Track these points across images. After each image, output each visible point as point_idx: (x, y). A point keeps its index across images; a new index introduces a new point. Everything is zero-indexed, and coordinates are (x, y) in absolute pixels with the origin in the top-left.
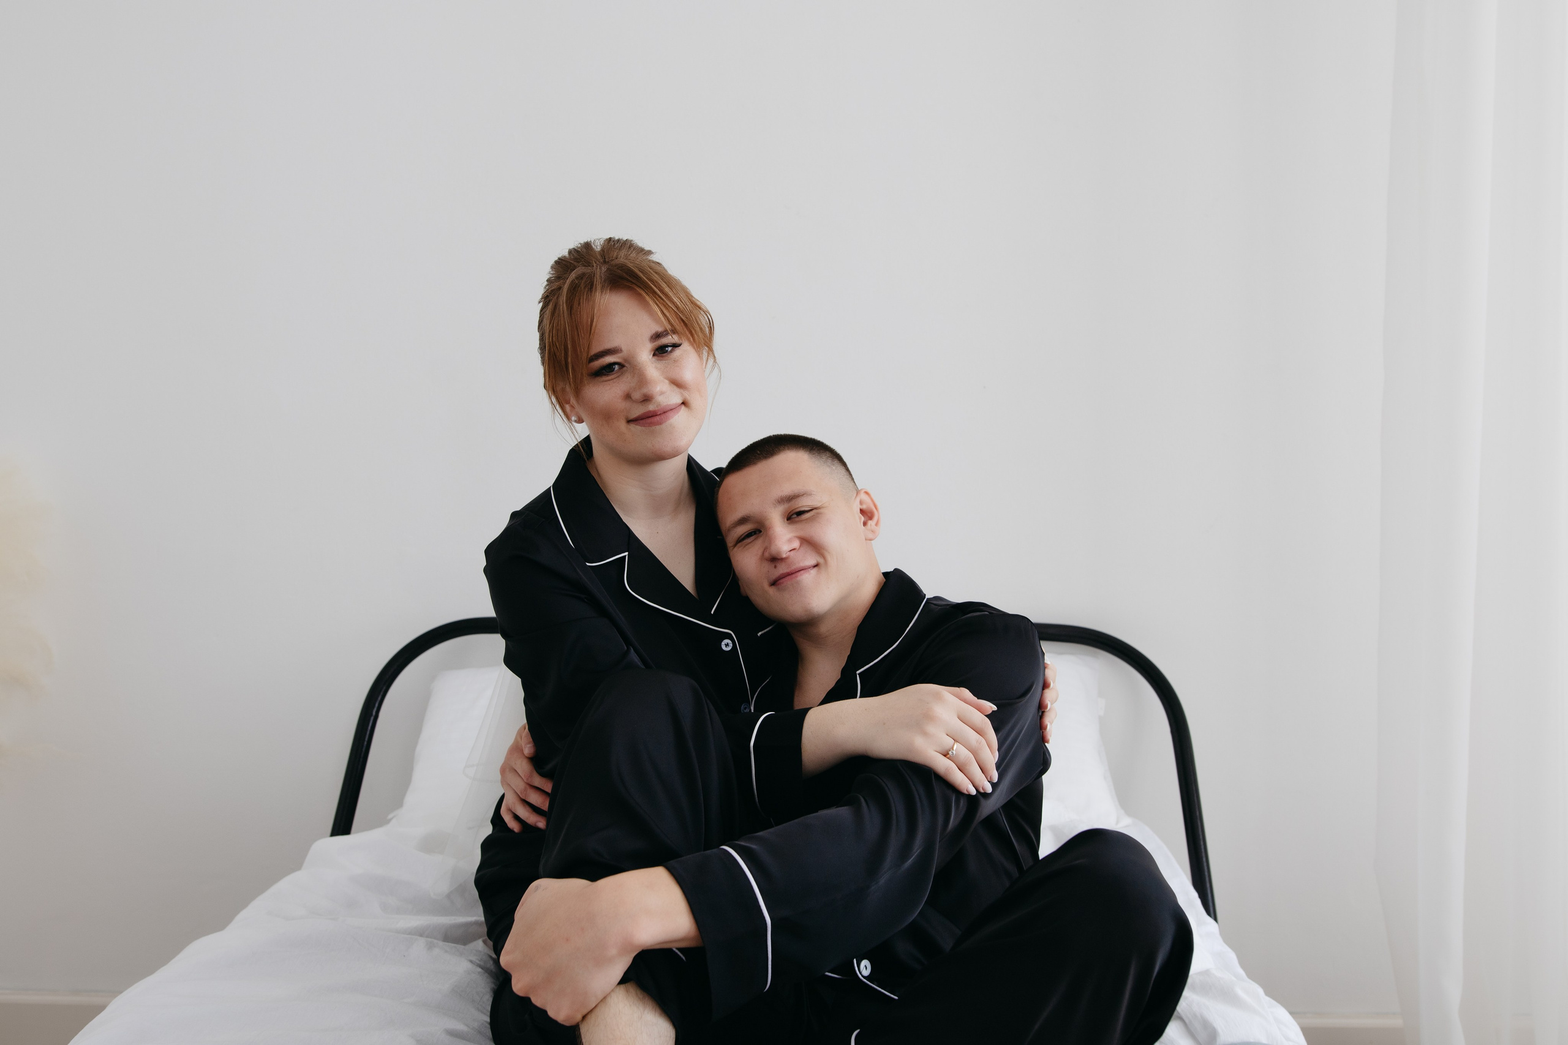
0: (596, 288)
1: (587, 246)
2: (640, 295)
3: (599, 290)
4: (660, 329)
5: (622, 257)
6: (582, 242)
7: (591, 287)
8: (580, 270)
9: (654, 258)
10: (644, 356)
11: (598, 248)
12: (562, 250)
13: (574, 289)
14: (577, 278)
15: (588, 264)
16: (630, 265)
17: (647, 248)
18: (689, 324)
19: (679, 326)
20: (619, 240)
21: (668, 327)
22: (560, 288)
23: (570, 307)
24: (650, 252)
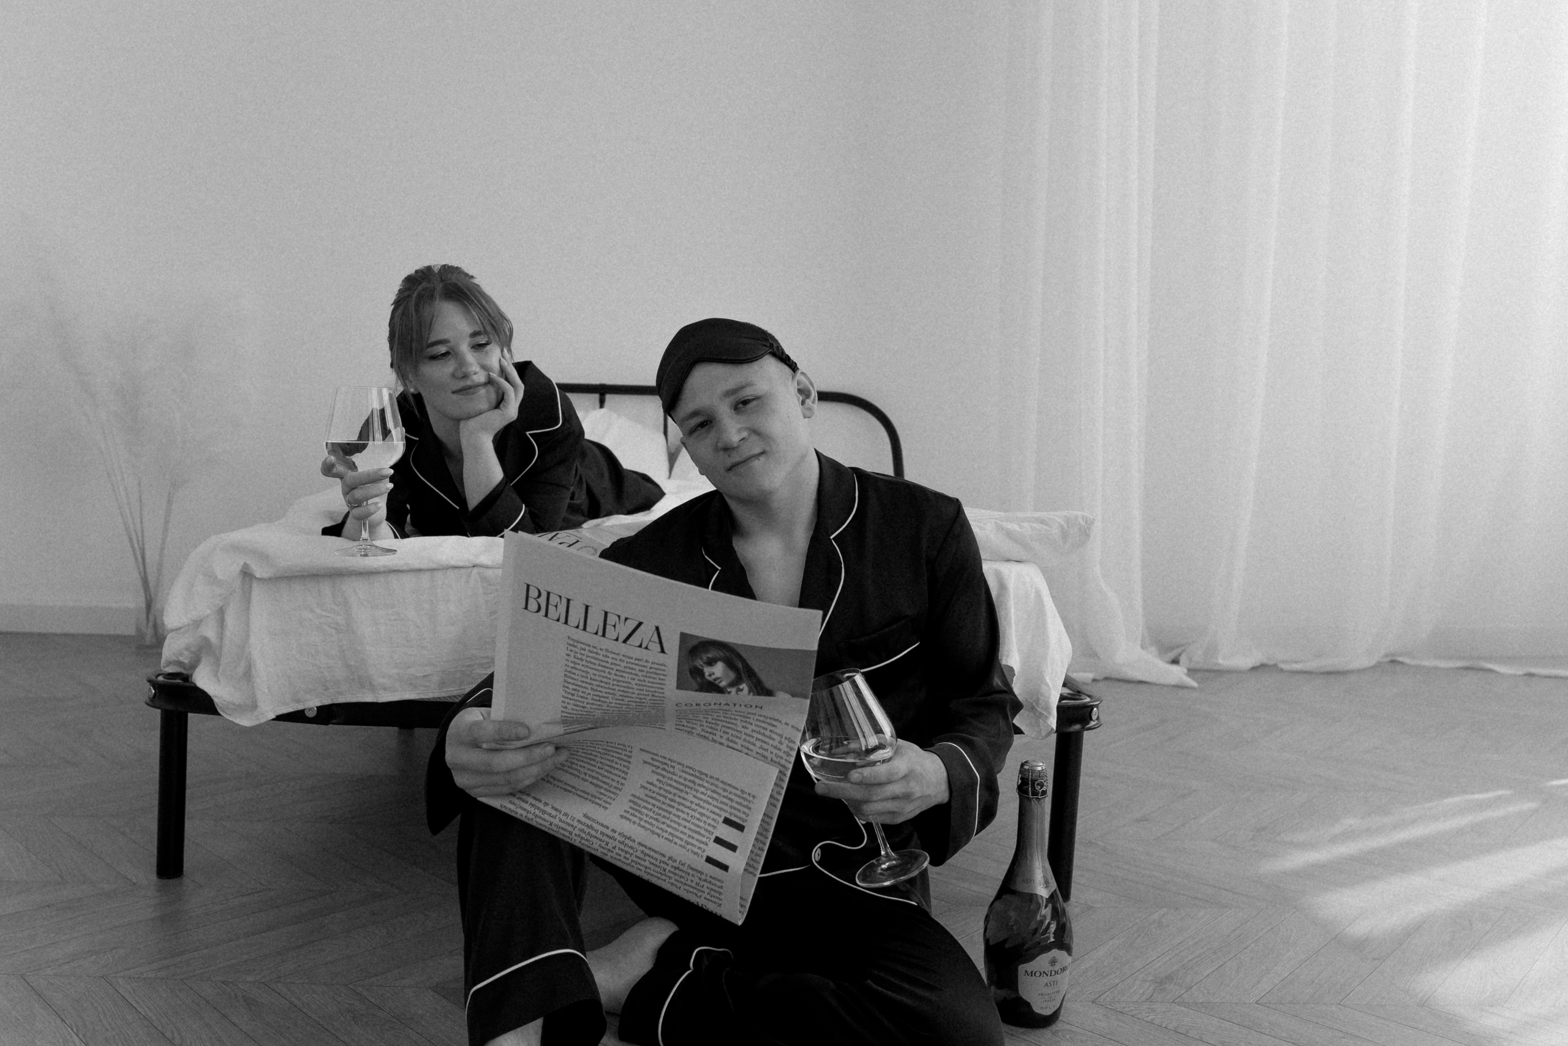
0: (436, 298)
1: (429, 268)
2: (466, 305)
3: (438, 300)
4: (478, 329)
5: (454, 278)
6: (426, 266)
7: (432, 297)
8: (424, 284)
9: (476, 281)
10: (464, 348)
11: (436, 270)
12: (410, 270)
13: (420, 297)
14: (423, 290)
15: (429, 281)
16: (460, 284)
17: (471, 273)
18: (496, 327)
19: (489, 328)
20: (451, 266)
21: (482, 330)
22: (409, 296)
23: (417, 311)
24: (472, 277)
